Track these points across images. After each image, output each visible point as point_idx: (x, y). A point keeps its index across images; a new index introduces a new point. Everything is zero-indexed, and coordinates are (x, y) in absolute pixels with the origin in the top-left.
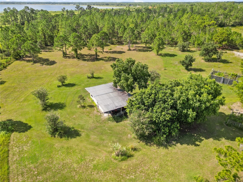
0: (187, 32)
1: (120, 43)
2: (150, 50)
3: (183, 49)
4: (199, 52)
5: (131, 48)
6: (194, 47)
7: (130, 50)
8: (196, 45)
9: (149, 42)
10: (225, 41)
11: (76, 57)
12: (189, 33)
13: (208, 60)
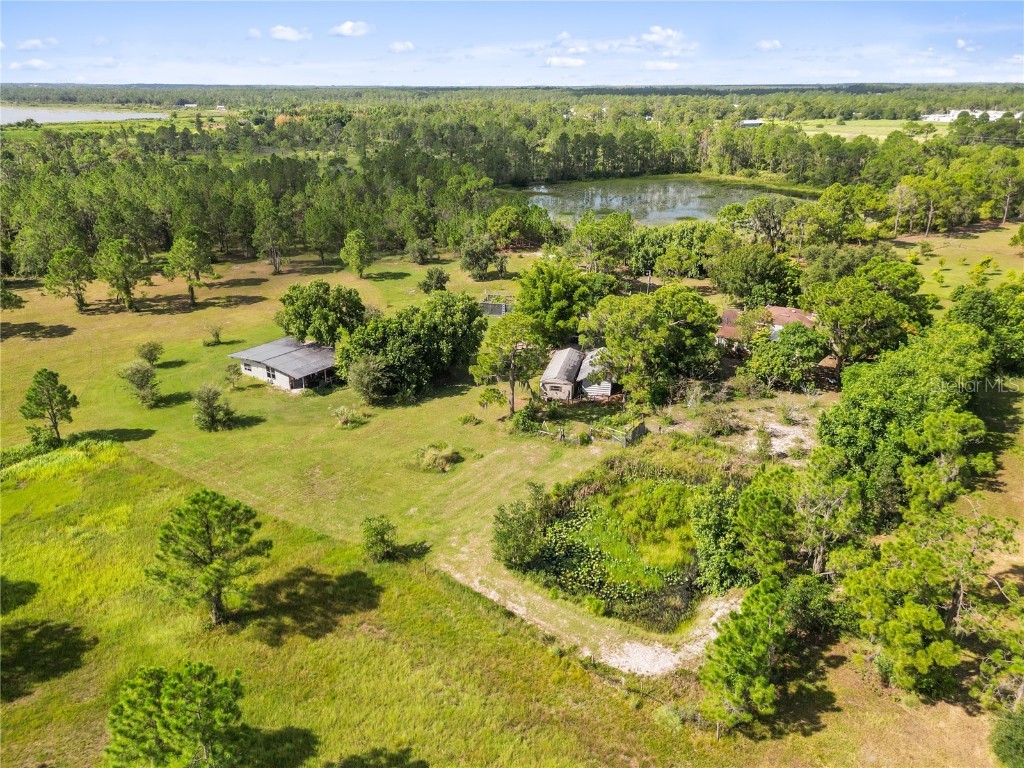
0: (424, 212)
1: (238, 257)
2: (338, 267)
3: (423, 259)
4: (459, 262)
5: (282, 269)
6: (449, 251)
7: (277, 273)
8: (450, 247)
9: (329, 247)
10: (515, 230)
11: (130, 307)
12: (429, 214)
13: (481, 277)
